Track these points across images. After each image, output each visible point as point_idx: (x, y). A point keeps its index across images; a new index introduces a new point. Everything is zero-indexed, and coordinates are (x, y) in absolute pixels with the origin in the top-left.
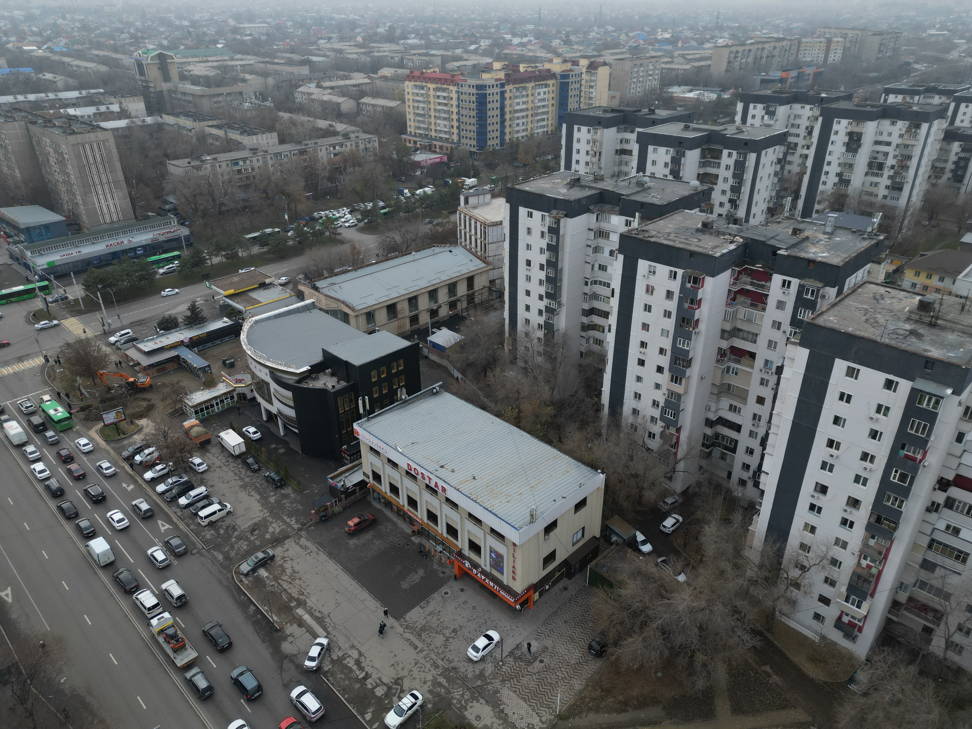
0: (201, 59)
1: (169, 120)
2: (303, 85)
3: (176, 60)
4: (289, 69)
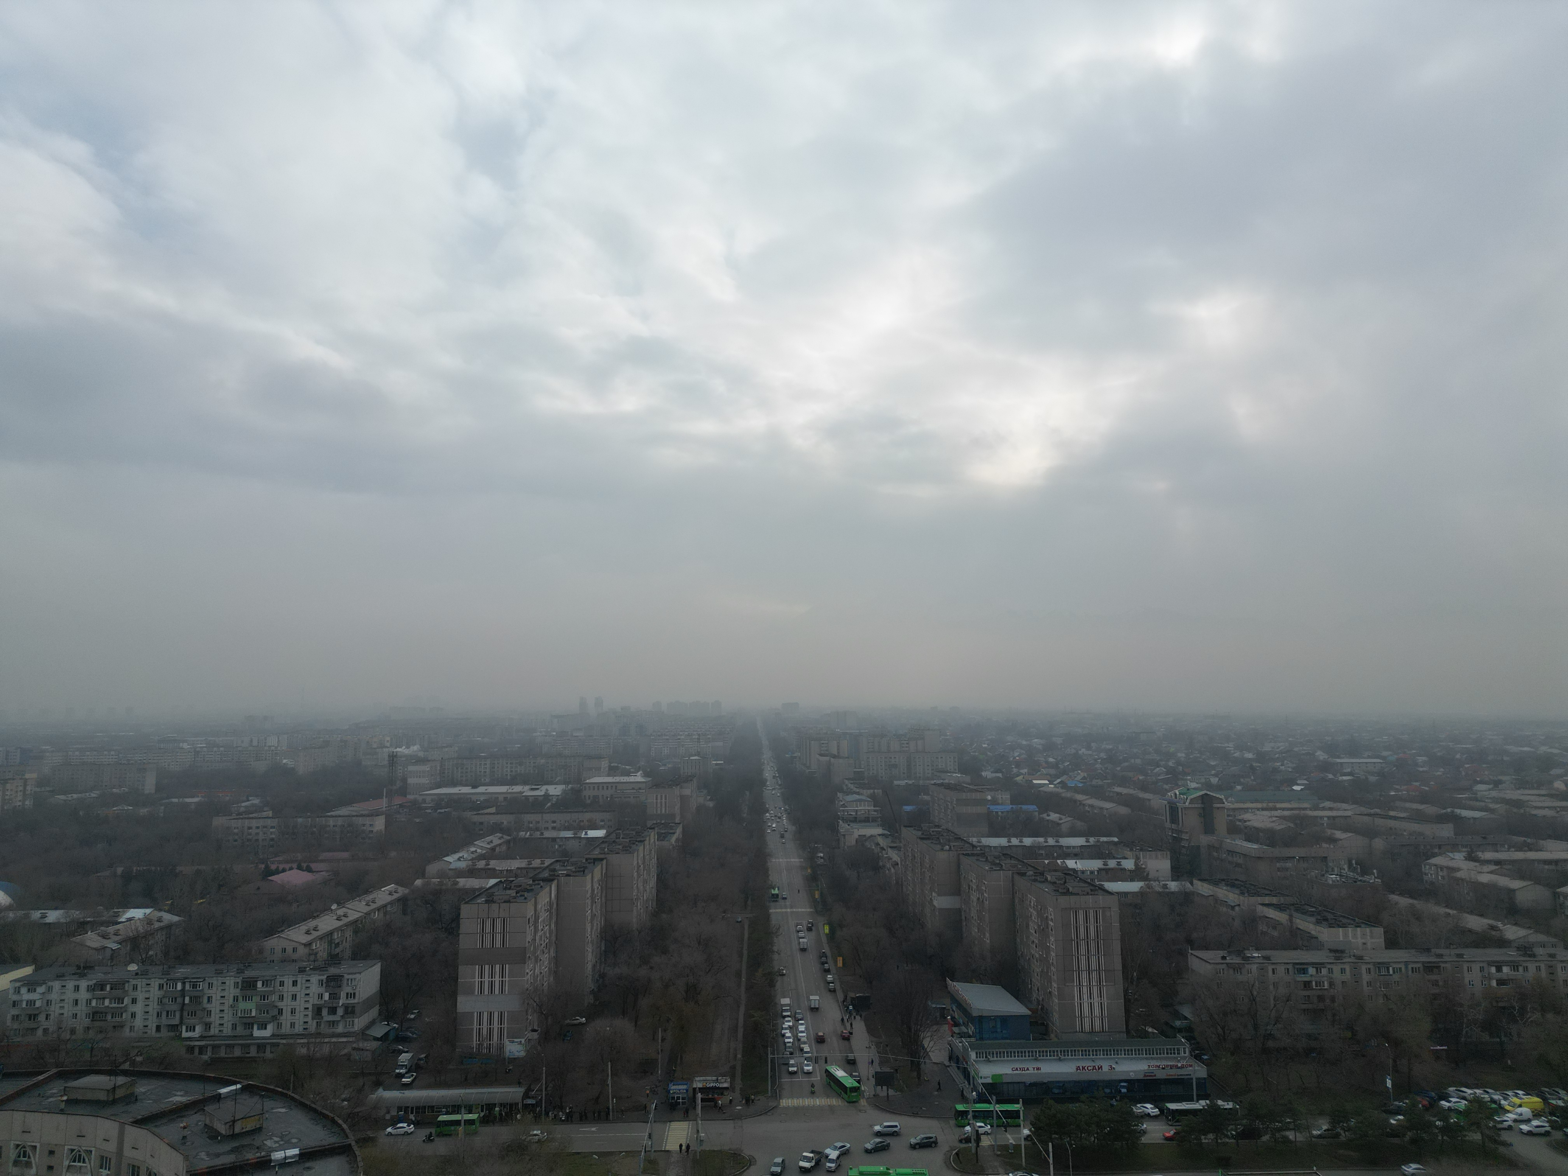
0: (1265, 805)
1: (1203, 888)
2: (1440, 854)
3: (1227, 805)
4: (1416, 827)
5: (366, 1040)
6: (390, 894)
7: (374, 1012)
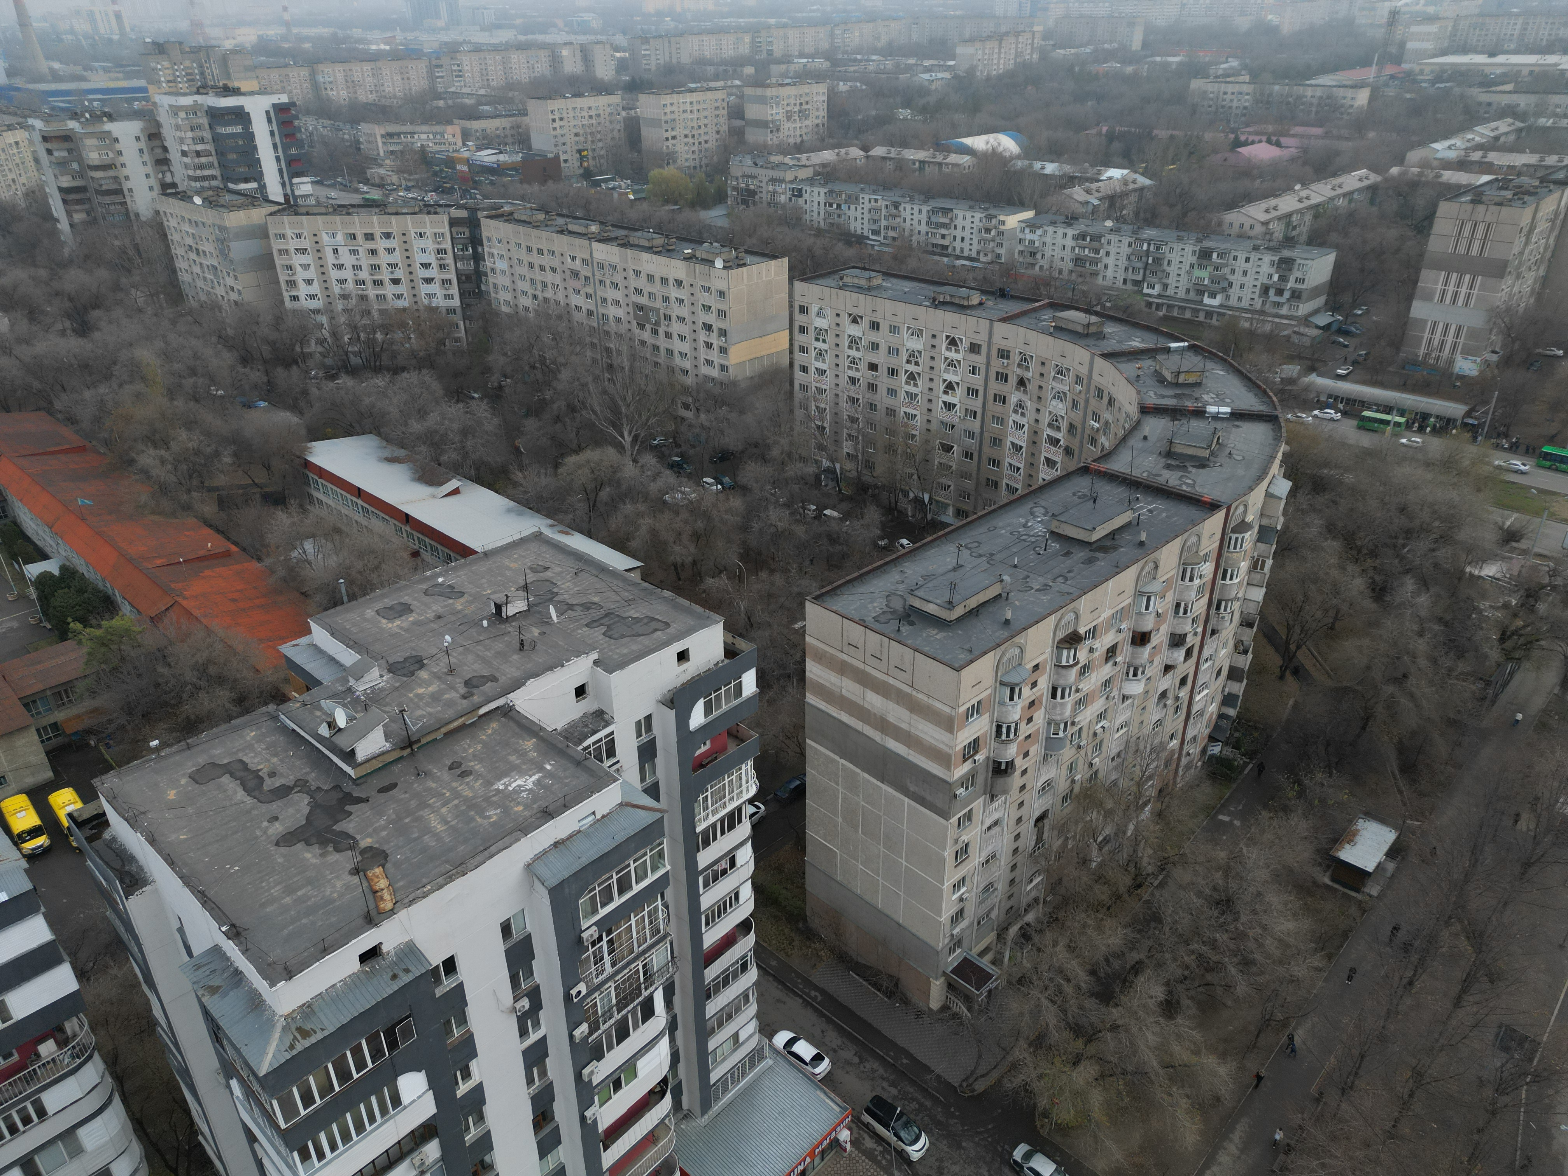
5: (1308, 326)
6: (1360, 180)
7: (1320, 301)
